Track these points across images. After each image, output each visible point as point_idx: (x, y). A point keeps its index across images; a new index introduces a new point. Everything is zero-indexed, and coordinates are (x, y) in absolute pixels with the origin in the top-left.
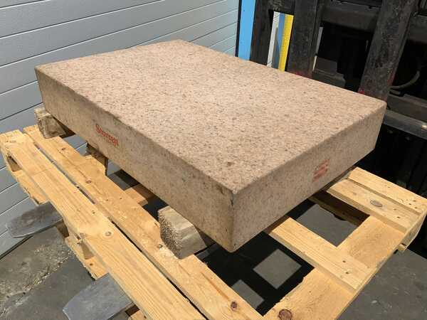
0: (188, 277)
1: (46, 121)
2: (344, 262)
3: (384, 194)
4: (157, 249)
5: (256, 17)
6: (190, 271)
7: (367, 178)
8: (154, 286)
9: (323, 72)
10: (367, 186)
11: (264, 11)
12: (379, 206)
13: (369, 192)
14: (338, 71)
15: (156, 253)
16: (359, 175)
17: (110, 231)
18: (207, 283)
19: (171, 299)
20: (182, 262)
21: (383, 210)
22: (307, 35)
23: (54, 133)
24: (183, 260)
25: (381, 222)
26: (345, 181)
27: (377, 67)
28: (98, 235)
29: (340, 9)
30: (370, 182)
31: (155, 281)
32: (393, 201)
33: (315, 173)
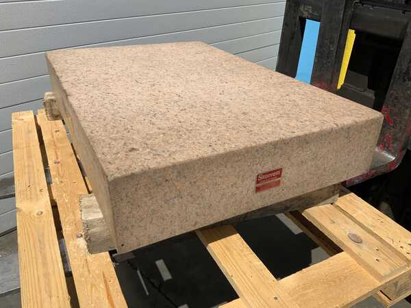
0: (87, 273)
1: (50, 104)
2: (276, 298)
3: (372, 229)
4: (75, 238)
5: (286, 24)
6: (93, 268)
7: (358, 207)
8: (46, 275)
9: (353, 88)
10: (354, 215)
11: (295, 18)
12: (358, 241)
13: (352, 223)
14: (369, 88)
15: (71, 242)
16: (350, 202)
17: (43, 211)
18: (102, 286)
19: (54, 292)
20: (90, 257)
21: (361, 248)
22: (332, 43)
23: (57, 116)
24: (93, 256)
25: (355, 262)
26: (329, 206)
27: (404, 81)
28: (30, 213)
29: (371, 15)
30: (360, 212)
31: (50, 270)
32: (380, 239)
33: (258, 182)
